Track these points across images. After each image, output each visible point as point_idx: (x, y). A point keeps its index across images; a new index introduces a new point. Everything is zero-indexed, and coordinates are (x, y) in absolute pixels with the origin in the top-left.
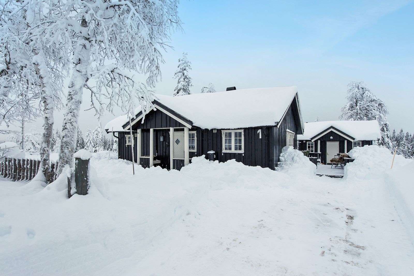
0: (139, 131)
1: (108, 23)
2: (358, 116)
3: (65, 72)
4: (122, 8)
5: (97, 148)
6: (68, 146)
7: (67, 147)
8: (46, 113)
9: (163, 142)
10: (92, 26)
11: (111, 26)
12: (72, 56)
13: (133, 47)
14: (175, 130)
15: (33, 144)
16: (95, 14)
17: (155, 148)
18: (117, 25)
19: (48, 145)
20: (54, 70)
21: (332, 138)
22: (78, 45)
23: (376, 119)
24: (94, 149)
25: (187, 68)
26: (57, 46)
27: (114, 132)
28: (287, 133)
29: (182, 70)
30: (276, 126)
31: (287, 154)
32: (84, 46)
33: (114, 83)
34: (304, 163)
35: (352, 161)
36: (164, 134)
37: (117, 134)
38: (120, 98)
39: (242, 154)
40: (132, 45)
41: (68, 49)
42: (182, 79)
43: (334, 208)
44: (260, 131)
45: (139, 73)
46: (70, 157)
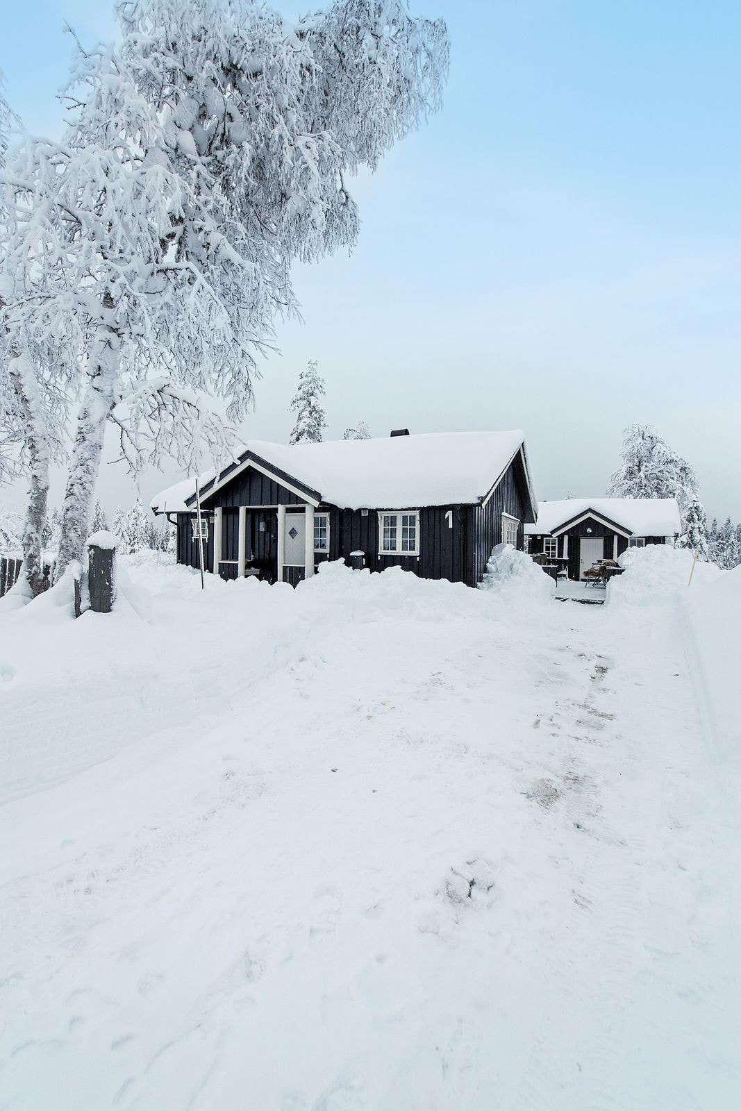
0: (218, 511)
1: (154, 302)
2: (642, 491)
3: (71, 393)
4: (181, 273)
5: (136, 547)
6: (75, 527)
7: (75, 529)
8: (35, 467)
9: (265, 533)
10: (123, 306)
11: (159, 307)
12: (85, 362)
13: (200, 348)
14: (288, 511)
15: (5, 535)
16: (127, 283)
17: (250, 544)
18: (170, 306)
19: (37, 528)
20: (51, 387)
21: (591, 531)
22: (96, 340)
23: (676, 496)
24: (130, 548)
25: (316, 391)
26: (57, 342)
27: (168, 514)
28: (504, 520)
29: (306, 395)
30: (479, 505)
31: (502, 558)
32: (109, 343)
33: (163, 412)
34: (530, 576)
35: (620, 572)
36: (268, 518)
37: (174, 517)
38: (175, 442)
39: (416, 557)
40: (198, 343)
41: (78, 347)
42: (306, 413)
43: (576, 654)
44: (449, 514)
45: (212, 396)
46: (80, 547)
